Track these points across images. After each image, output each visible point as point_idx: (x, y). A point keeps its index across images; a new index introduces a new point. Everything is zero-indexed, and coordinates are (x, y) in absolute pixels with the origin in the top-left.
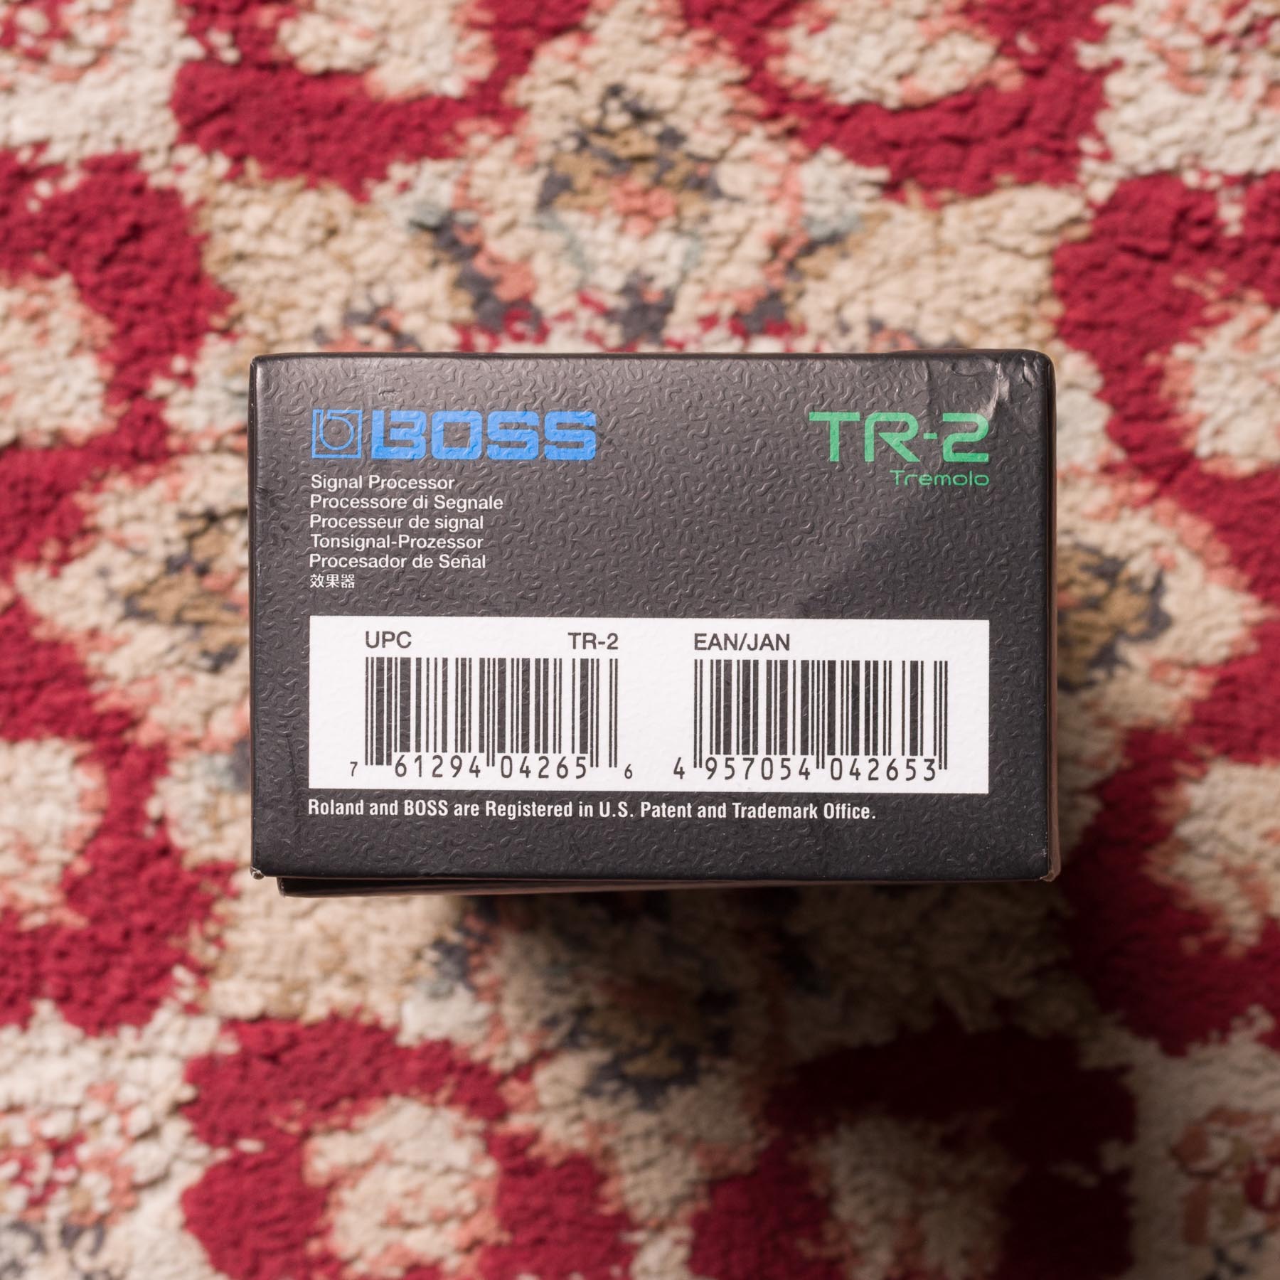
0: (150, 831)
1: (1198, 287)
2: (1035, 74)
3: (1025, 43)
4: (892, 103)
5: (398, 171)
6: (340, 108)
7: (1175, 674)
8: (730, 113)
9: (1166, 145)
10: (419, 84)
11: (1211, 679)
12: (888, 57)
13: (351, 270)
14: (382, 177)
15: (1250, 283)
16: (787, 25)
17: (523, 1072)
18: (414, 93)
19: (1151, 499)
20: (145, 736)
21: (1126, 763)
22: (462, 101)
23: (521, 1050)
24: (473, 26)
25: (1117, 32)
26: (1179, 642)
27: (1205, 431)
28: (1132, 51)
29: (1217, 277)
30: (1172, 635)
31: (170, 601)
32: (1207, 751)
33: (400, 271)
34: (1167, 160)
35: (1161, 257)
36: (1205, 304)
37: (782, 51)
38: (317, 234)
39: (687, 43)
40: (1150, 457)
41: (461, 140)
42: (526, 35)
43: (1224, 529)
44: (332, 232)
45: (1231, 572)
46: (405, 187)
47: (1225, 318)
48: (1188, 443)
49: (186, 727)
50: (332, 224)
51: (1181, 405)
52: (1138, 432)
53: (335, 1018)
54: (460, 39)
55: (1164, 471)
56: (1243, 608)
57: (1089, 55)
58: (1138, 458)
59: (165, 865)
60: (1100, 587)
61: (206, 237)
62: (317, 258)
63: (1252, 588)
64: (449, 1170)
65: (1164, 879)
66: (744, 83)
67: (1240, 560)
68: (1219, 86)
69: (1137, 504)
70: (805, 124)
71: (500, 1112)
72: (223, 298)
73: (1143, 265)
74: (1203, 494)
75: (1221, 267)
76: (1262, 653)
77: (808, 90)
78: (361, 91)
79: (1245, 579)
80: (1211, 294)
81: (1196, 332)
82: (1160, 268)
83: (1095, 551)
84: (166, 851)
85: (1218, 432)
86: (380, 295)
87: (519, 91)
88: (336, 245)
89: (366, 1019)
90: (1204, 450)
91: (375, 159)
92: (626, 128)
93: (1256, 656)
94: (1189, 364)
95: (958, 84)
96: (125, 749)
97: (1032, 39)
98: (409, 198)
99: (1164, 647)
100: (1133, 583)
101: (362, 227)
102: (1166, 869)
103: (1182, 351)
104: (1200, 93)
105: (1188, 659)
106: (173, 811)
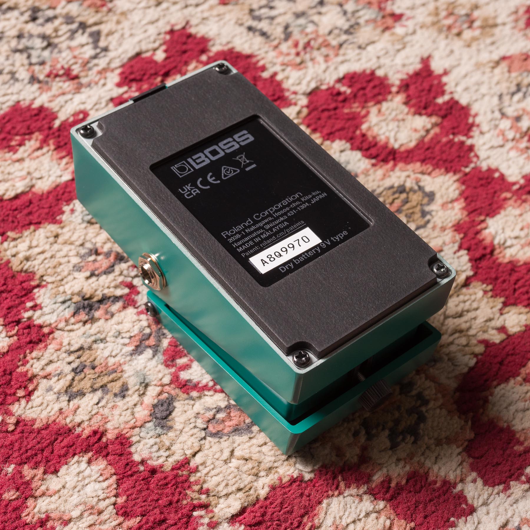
0: (142, 468)
1: (353, 110)
5: (66, 209)
6: (31, 202)
7: (450, 205)
9: (309, 82)
10: (53, 182)
11: (462, 200)
13: (72, 244)
14: (63, 213)
15: (366, 101)
18: (54, 185)
19: (395, 165)
20: (110, 436)
21: (462, 235)
24: (61, 158)
25: (268, 66)
26: (442, 196)
27: (392, 141)
28: (278, 68)
29: (356, 105)
30: (438, 196)
31: (86, 384)
32: (482, 218)
33: (90, 235)
34: (313, 85)
35: (335, 109)
36: (359, 113)
38: (52, 239)
40: (382, 156)
43: (423, 161)
44: (57, 236)
45: (437, 170)
46: (72, 211)
47: (368, 113)
48: (390, 146)
49: (127, 422)
50: (54, 234)
51: (378, 139)
52: (373, 151)
53: (273, 488)
54: (59, 164)
55: (391, 157)
56: (450, 178)
57: (266, 75)
58: (380, 158)
59: (158, 476)
60: (404, 196)
61: (8, 262)
62: (56, 247)
63: (447, 171)
64: (367, 515)
65: (506, 260)
67: (436, 166)
68: (310, 64)
69: (393, 169)
72: (30, 275)
73: (332, 113)
74: (407, 157)
75: (354, 102)
76: (468, 187)
78: (34, 194)
79: (443, 170)
80: (359, 110)
81: (364, 120)
82: (338, 111)
83: (392, 187)
84: (153, 471)
85: (396, 140)
86: (89, 245)
88: (60, 240)
89: (285, 480)
90: (396, 146)
91: (56, 209)
93: (466, 189)
94: (369, 128)
96: (106, 446)
98: (76, 214)
99: (439, 200)
100: (411, 189)
101: (65, 230)
102: (504, 257)
103: (364, 127)
104: (306, 68)
105: (449, 200)
106: (145, 454)
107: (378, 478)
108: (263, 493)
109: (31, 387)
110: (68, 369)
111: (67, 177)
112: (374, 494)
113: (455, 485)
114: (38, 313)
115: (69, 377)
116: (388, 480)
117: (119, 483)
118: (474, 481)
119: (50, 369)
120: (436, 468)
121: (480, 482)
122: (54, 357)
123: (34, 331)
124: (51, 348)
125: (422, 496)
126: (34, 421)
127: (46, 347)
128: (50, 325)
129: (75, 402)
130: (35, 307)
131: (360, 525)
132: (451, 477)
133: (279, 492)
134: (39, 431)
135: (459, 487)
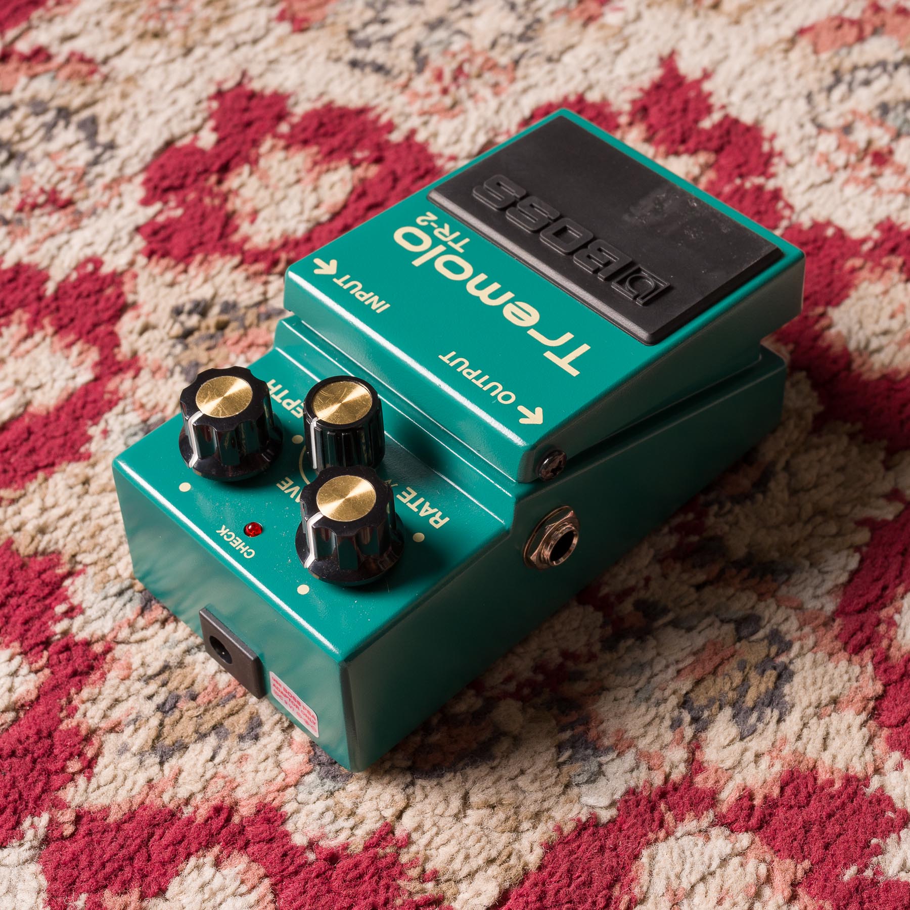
0: (311, 857)
2: (378, 160)
3: (359, 155)
4: (325, 218)
5: (94, 431)
6: (30, 432)
8: (248, 278)
9: (474, 135)
10: (63, 390)
12: (302, 203)
14: (89, 439)
16: (236, 229)
17: (695, 765)
18: (64, 395)
20: (246, 810)
21: (791, 347)
22: (97, 379)
23: (678, 754)
24: (69, 346)
25: (397, 121)
28: (415, 122)
31: (186, 728)
32: (819, 310)
34: (482, 139)
37: (246, 239)
38: (79, 489)
39: (192, 270)
41: (115, 392)
42: (102, 329)
44: (86, 482)
46: (106, 433)
49: (270, 782)
50: (81, 478)
53: (549, 847)
54: (67, 357)
57: (396, 137)
59: (343, 864)
61: (10, 542)
62: (88, 500)
64: (724, 862)
65: (876, 375)
66: (242, 263)
68: (469, 104)
70: (292, 255)
71: (711, 798)
72: (52, 557)
77: (278, 242)
78: (33, 416)
84: (333, 858)
87: (124, 351)
88: (94, 487)
89: (568, 828)
91: (76, 435)
92: (200, 322)
95: (349, 188)
96: (242, 830)
97: (361, 150)
98: (113, 436)
101: (99, 468)
102: (871, 369)
104: (464, 111)
106: (313, 831)
107: (728, 795)
108: (533, 859)
109: (90, 753)
110: (149, 708)
111: (85, 376)
112: (729, 823)
113: (866, 780)
114: (79, 620)
115: (154, 722)
116: (748, 795)
117: (276, 890)
118: (899, 767)
119: (117, 714)
120: (826, 757)
122: (121, 692)
123: (77, 653)
124: (113, 676)
125: (814, 810)
126: (106, 810)
127: (103, 676)
128: (103, 637)
129: (172, 763)
130: (71, 612)
131: (714, 883)
132: (857, 769)
133: (561, 852)
134: (119, 826)
135: (875, 782)
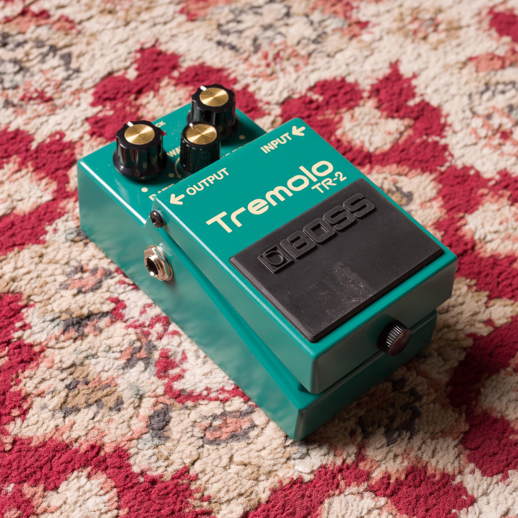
0: (142, 479)
1: (327, 117)
5: (49, 228)
6: (13, 224)
7: (429, 204)
9: (281, 92)
10: (34, 203)
11: (440, 199)
13: (57, 263)
14: (46, 233)
15: (338, 108)
17: (360, 456)
18: (35, 206)
19: (372, 168)
20: (108, 449)
21: (442, 233)
22: (54, 200)
23: (353, 450)
24: (41, 179)
25: (239, 78)
26: (420, 196)
27: (367, 145)
28: (249, 80)
29: (329, 112)
30: (416, 196)
31: (80, 400)
32: (461, 214)
33: (75, 254)
34: (285, 95)
35: (309, 116)
36: (333, 119)
38: (37, 260)
40: (359, 160)
41: (63, 208)
42: (60, 172)
43: (399, 163)
44: (41, 256)
45: (413, 171)
46: (55, 230)
47: (341, 119)
48: (365, 150)
49: (123, 435)
50: (39, 254)
51: (353, 144)
52: (350, 155)
53: (274, 491)
54: (39, 185)
55: (367, 161)
56: (427, 177)
57: (238, 87)
58: (357, 162)
59: (158, 486)
62: (41, 267)
63: (423, 171)
65: (487, 255)
67: (412, 167)
68: (280, 74)
69: (369, 172)
71: (367, 476)
72: (17, 296)
73: (307, 120)
74: (383, 159)
75: (327, 109)
76: (445, 186)
78: (16, 215)
79: (419, 170)
80: (332, 116)
81: (338, 126)
82: (311, 118)
84: (153, 482)
85: (371, 144)
86: (74, 263)
87: (71, 186)
88: (45, 259)
90: (372, 150)
91: (39, 229)
93: (443, 187)
94: (344, 134)
96: (105, 460)
98: (60, 233)
99: (417, 200)
100: (389, 191)
101: (49, 250)
102: (485, 251)
103: (339, 133)
104: (277, 78)
105: (428, 199)
106: (144, 465)
107: (377, 475)
108: (264, 497)
109: (25, 406)
110: (61, 386)
111: (48, 197)
112: (375, 491)
113: (454, 477)
114: (28, 332)
115: (63, 394)
116: (387, 477)
117: (120, 496)
118: (473, 472)
119: (43, 387)
120: (433, 462)
121: (478, 473)
122: (47, 375)
123: (24, 350)
124: (43, 366)
125: (422, 490)
126: (30, 439)
127: (38, 365)
128: (40, 343)
129: (70, 418)
130: (24, 327)
132: (450, 470)
133: (280, 495)
134: (36, 449)
135: (458, 479)
